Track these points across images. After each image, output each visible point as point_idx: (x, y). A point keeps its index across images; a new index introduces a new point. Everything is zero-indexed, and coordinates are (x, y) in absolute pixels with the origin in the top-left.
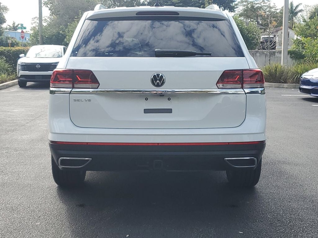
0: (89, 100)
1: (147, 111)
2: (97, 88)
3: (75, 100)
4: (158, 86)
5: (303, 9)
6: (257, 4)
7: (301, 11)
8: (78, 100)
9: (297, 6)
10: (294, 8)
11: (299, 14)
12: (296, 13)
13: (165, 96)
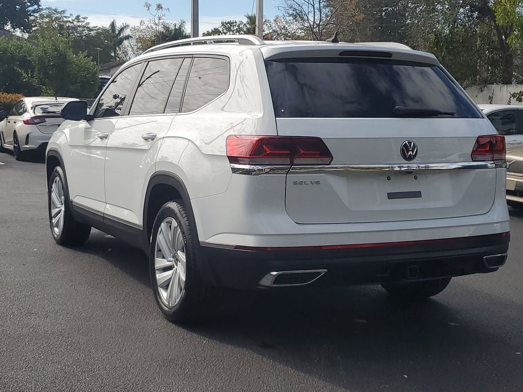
0: (318, 183)
1: (391, 196)
2: (329, 164)
3: (295, 183)
4: (410, 158)
5: (131, 34)
6: (67, 21)
7: (128, 37)
8: (301, 183)
9: (122, 30)
10: (117, 33)
11: (126, 42)
12: (121, 41)
13: (413, 173)
